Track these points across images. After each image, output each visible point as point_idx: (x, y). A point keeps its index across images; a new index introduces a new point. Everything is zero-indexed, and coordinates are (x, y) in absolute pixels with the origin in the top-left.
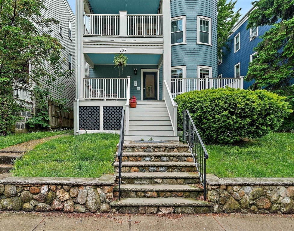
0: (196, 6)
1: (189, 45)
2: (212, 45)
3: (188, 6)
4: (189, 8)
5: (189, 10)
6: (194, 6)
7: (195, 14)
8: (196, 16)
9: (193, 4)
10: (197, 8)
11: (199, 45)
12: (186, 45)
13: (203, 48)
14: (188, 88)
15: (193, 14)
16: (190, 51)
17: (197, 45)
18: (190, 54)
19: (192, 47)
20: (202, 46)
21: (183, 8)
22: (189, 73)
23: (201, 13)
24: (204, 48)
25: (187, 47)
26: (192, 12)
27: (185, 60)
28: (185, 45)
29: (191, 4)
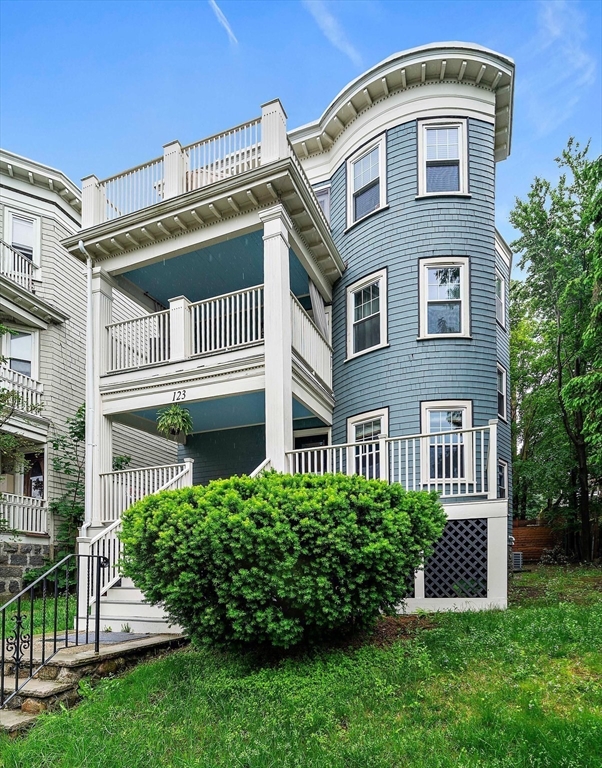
0: (415, 233)
1: (398, 347)
2: (471, 334)
3: (393, 238)
4: (394, 244)
5: (397, 249)
6: (409, 234)
7: (412, 257)
8: (416, 262)
9: (406, 229)
10: (417, 238)
11: (426, 344)
12: (389, 350)
13: (438, 348)
14: (396, 469)
15: (408, 258)
16: (398, 366)
17: (421, 344)
18: (401, 371)
19: (405, 352)
20: (437, 343)
21: (379, 249)
22: (397, 427)
23: (431, 248)
24: (444, 348)
25: (391, 355)
26: (402, 253)
27: (387, 392)
28: (385, 351)
29: (400, 230)
